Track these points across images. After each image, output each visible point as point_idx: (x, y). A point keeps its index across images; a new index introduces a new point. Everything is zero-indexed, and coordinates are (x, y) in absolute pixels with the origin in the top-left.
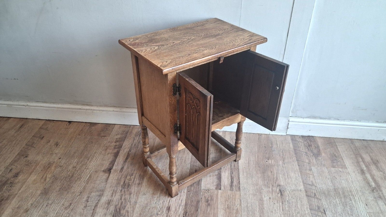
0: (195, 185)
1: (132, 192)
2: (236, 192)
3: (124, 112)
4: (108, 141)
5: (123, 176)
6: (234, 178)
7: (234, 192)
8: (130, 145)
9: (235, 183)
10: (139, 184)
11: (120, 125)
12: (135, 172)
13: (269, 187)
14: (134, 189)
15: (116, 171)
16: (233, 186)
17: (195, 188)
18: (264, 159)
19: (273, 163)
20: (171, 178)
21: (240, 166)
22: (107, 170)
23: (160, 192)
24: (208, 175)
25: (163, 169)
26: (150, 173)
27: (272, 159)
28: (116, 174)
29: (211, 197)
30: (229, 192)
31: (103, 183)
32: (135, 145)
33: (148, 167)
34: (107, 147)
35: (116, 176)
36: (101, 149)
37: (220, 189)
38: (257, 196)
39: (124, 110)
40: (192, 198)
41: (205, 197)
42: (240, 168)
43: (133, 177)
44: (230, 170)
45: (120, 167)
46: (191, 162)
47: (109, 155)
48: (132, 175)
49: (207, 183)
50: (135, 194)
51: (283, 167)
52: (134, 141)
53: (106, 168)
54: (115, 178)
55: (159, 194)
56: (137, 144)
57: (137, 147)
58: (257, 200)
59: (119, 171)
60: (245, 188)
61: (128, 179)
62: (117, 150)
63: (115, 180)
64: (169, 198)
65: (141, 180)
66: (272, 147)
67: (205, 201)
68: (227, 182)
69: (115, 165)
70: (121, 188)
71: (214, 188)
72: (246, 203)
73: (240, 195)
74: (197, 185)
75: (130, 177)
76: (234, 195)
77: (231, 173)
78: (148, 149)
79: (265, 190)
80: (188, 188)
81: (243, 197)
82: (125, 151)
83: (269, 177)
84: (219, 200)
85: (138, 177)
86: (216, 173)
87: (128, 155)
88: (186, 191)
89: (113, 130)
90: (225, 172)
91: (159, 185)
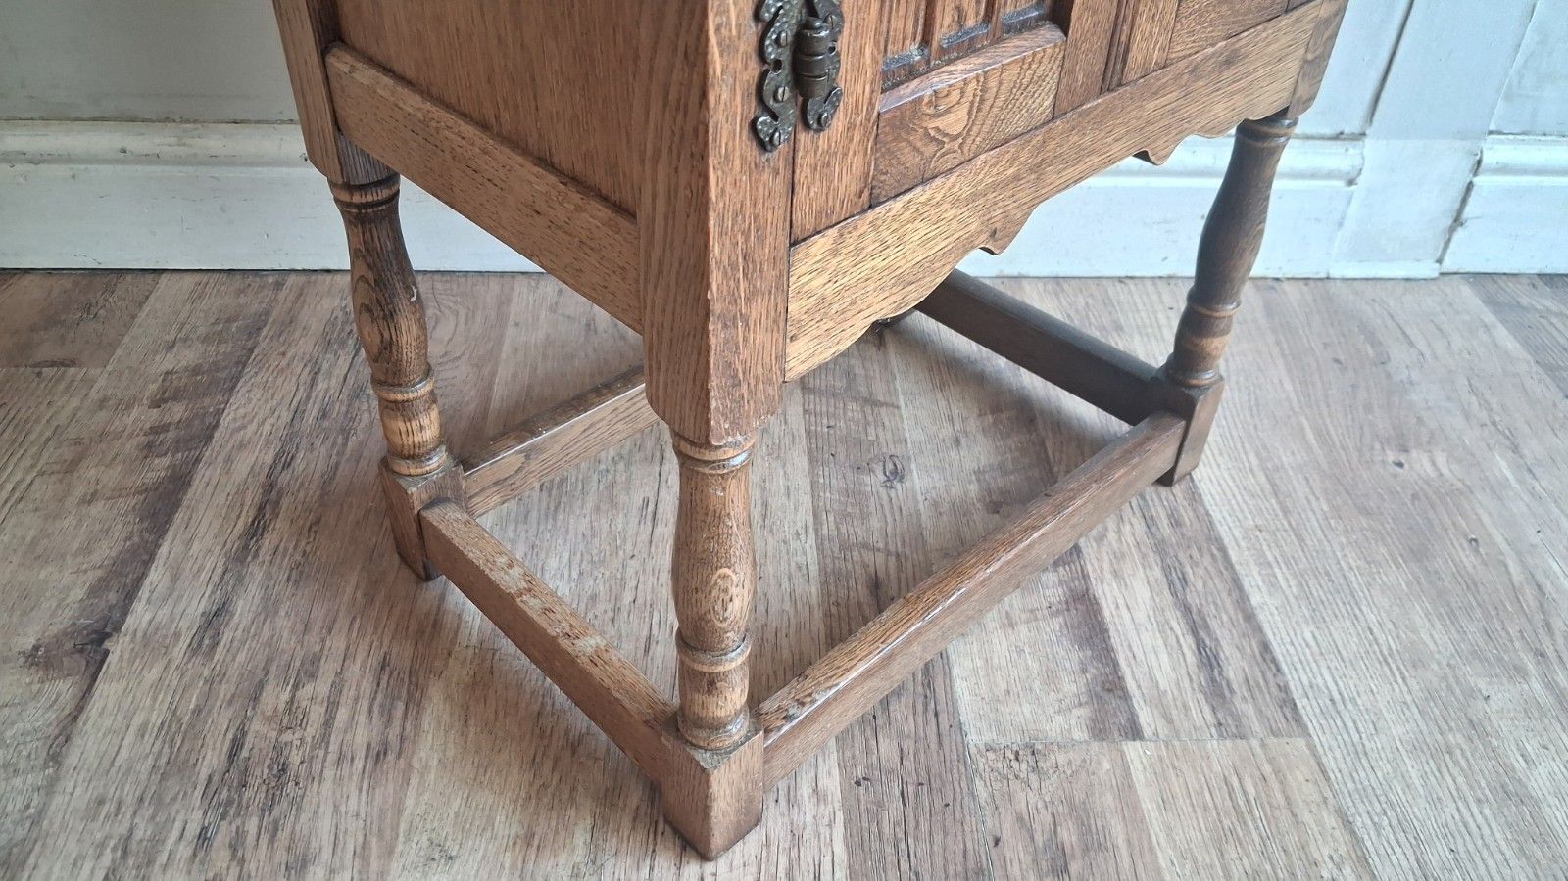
0: (897, 709)
1: (314, 844)
2: (1272, 741)
3: (214, 160)
4: (94, 395)
5: (224, 691)
6: (1214, 624)
7: (1255, 743)
8: (286, 416)
9: (1235, 666)
10: (378, 755)
11: (197, 277)
12: (338, 643)
13: (1520, 671)
14: (336, 807)
15: (152, 644)
16: (1232, 691)
17: (909, 745)
18: (1372, 448)
19: (1445, 471)
20: (697, 681)
21: (1216, 516)
22: (69, 645)
23: (589, 821)
24: (992, 618)
25: (594, 598)
26: (474, 641)
27: (1429, 443)
28: (152, 675)
29: (1082, 813)
30: (1220, 752)
31: (17, 782)
32: (324, 415)
33: (456, 597)
34: (78, 442)
35: (154, 699)
36: (27, 462)
37: (1134, 732)
38: (1463, 763)
39: (215, 141)
40: (903, 846)
41: (1020, 819)
42: (1223, 531)
43: (323, 687)
44: (1152, 557)
45: (195, 605)
46: (816, 516)
47: (98, 509)
48: (313, 676)
49: (1003, 686)
50: (348, 862)
51: (1532, 494)
52: (313, 383)
53: (54, 629)
54: (137, 721)
55: (581, 837)
56: (339, 409)
57: (345, 432)
58: (1479, 801)
59: (183, 644)
60: (1332, 700)
61: (269, 713)
62: (166, 461)
63: (142, 733)
64: (692, 869)
65: (400, 706)
66: (1383, 361)
67: (1035, 861)
68: (1164, 657)
69: (144, 593)
70: (198, 815)
71: (1073, 724)
72: (1401, 836)
73: (1320, 764)
74: (920, 708)
75: (285, 696)
76: (1267, 769)
77: (1171, 583)
78: (425, 421)
79: (1500, 698)
80: (848, 753)
81: (1350, 785)
82: (242, 467)
83: (1475, 585)
84: (1157, 833)
85: (367, 686)
86: (1052, 587)
87: (269, 497)
88: (832, 782)
89: (142, 315)
90: (1116, 574)
91: (575, 745)
